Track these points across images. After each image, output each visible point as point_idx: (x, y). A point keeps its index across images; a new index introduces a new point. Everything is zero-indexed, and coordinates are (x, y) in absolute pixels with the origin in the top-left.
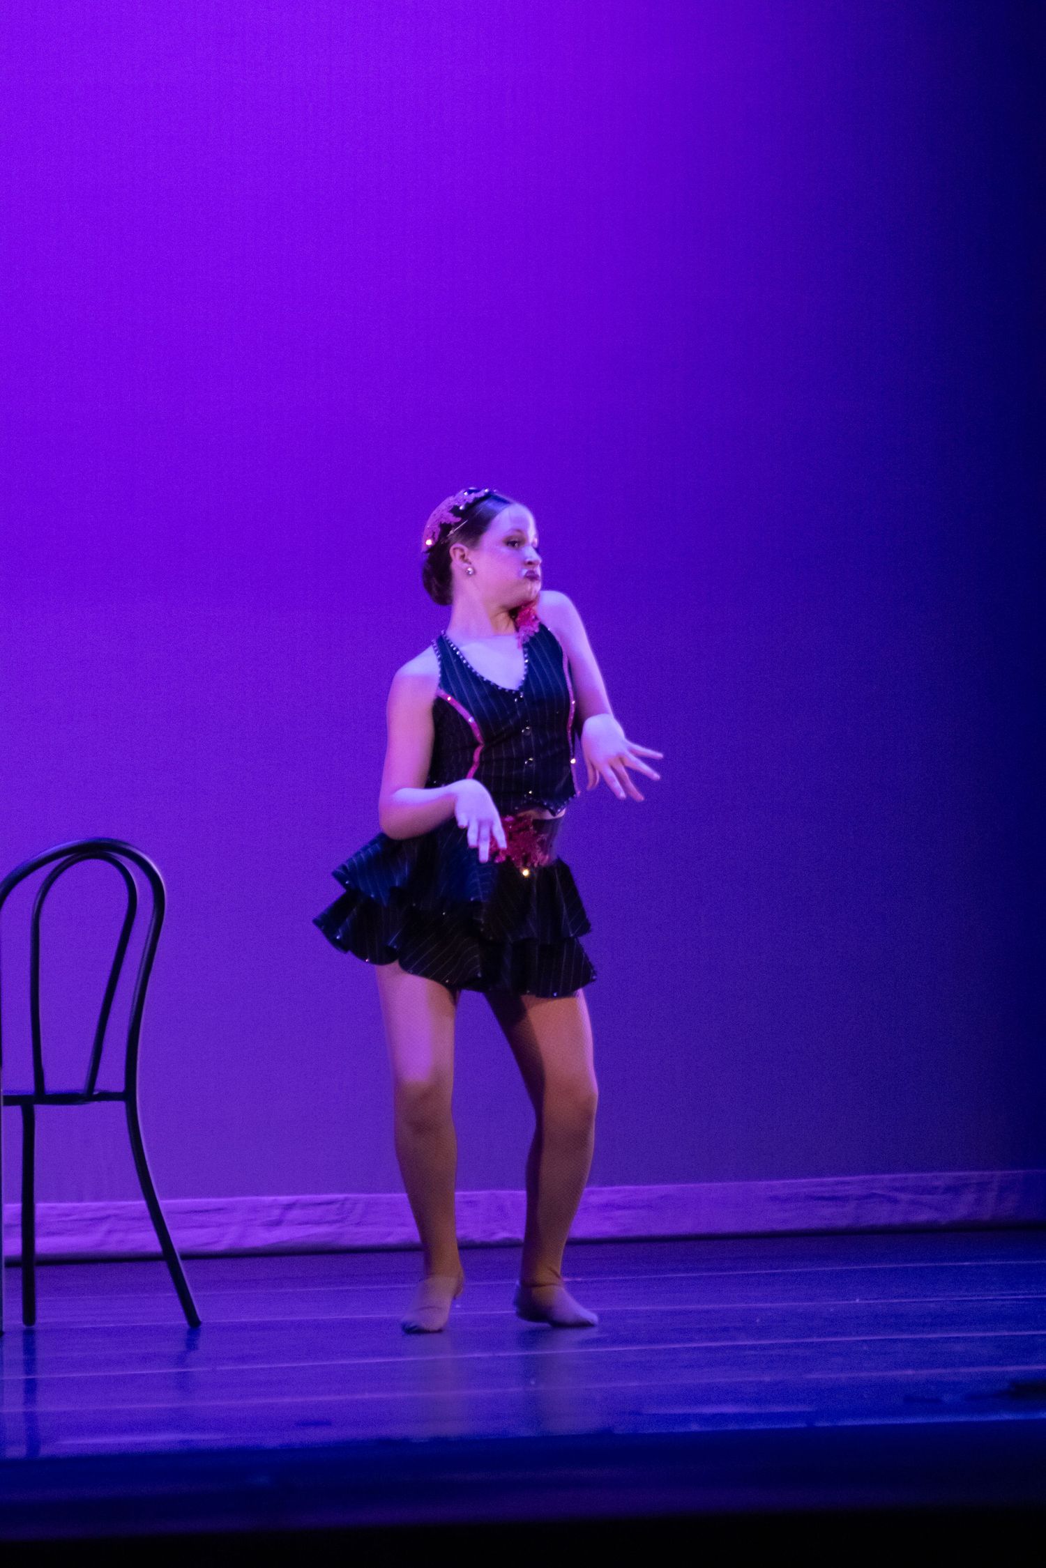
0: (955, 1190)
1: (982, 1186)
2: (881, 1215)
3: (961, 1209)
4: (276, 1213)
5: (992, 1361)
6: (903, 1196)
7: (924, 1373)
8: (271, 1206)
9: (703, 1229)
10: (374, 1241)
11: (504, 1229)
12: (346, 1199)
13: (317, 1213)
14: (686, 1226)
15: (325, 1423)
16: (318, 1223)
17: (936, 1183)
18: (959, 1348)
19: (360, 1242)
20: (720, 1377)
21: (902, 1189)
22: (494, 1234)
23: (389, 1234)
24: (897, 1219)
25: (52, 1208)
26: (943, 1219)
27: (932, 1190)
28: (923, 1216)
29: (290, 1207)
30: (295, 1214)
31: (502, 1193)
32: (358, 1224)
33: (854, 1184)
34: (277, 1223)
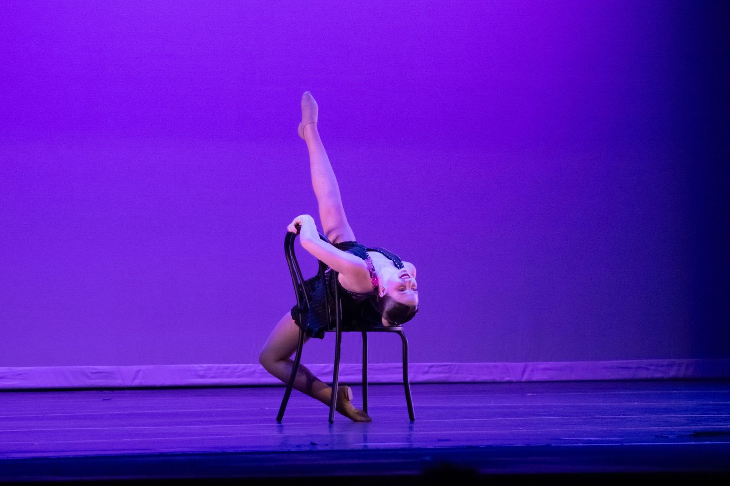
0: (670, 366)
1: (680, 365)
2: (643, 374)
3: (672, 373)
4: (426, 369)
5: (687, 425)
6: (653, 368)
7: (662, 428)
8: (425, 366)
9: (579, 378)
10: (462, 380)
11: (508, 376)
12: (452, 365)
13: (439, 369)
14: (573, 377)
15: (449, 440)
16: (441, 373)
17: (664, 363)
18: (673, 420)
19: (456, 380)
20: (588, 428)
21: (651, 365)
22: (504, 378)
23: (466, 377)
24: (649, 376)
25: (348, 365)
26: (666, 376)
27: (662, 366)
28: (657, 375)
29: (431, 367)
30: (433, 369)
31: (507, 363)
32: (456, 373)
33: (634, 363)
34: (427, 373)
